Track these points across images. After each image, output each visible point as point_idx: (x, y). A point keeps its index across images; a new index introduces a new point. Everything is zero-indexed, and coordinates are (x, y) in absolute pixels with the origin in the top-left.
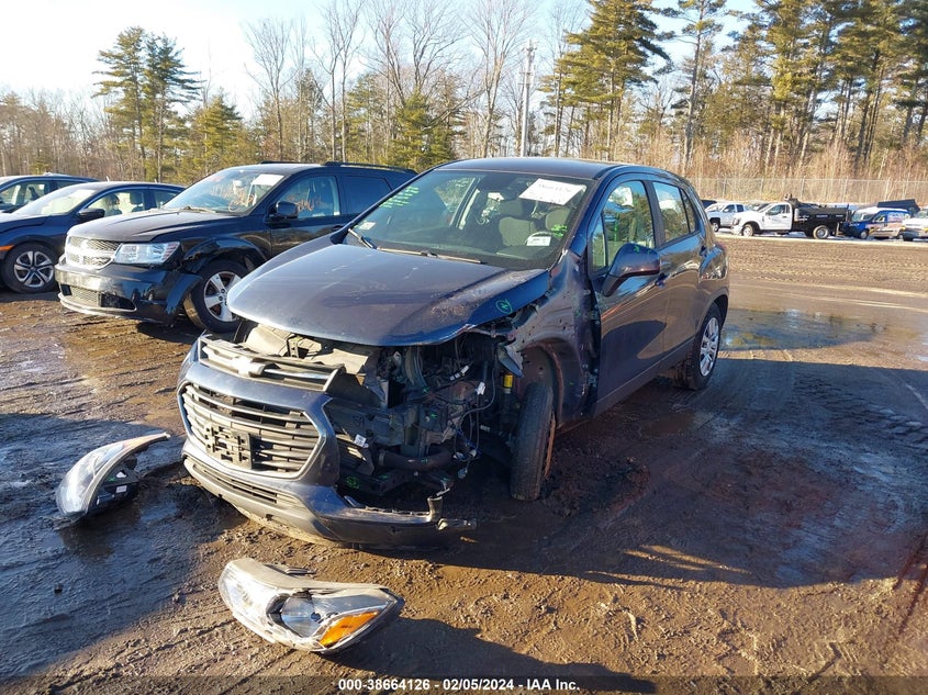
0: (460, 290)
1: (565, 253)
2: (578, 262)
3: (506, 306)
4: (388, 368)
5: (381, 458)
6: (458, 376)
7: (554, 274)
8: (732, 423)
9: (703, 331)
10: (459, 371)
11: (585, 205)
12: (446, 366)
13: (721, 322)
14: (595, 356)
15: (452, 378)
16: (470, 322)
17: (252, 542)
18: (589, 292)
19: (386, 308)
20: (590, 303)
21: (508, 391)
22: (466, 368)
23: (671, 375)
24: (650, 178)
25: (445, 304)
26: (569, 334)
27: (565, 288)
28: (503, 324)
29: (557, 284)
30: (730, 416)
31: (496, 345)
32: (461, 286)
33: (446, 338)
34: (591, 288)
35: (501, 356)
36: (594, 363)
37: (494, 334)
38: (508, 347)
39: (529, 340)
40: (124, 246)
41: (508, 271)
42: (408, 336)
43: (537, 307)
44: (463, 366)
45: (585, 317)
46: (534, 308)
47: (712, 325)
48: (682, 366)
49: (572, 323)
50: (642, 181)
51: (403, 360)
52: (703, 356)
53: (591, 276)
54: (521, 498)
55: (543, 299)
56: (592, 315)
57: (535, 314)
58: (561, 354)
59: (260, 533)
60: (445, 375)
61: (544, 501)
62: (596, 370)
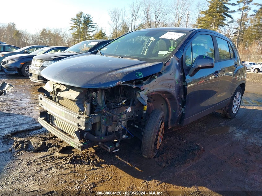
0: (123, 68)
1: (173, 57)
2: (178, 61)
3: (140, 75)
4: (90, 98)
5: (85, 135)
6: (121, 104)
7: (167, 65)
8: (244, 132)
9: (234, 96)
10: (121, 102)
11: (184, 40)
12: (116, 99)
13: (242, 94)
14: (184, 100)
15: (118, 105)
16: (122, 80)
17: (28, 165)
18: (183, 74)
19: (88, 73)
20: (183, 78)
21: (145, 112)
22: (125, 101)
23: (220, 112)
24: (214, 35)
25: (114, 73)
26: (173, 90)
27: (171, 71)
28: (139, 82)
29: (168, 69)
30: (244, 129)
31: (136, 91)
32: (124, 67)
33: (110, 86)
34: (183, 72)
35: (138, 96)
36: (184, 104)
37: (134, 87)
38: (141, 93)
39: (151, 90)
40: (45, 61)
41: (147, 63)
42: (94, 84)
43: (156, 77)
44: (123, 100)
45: (180, 84)
46: (155, 77)
47: (238, 94)
48: (225, 109)
49: (174, 86)
50: (211, 35)
51: (97, 95)
52: (234, 106)
53: (184, 67)
54: (145, 156)
55: (160, 74)
56: (184, 84)
57: (155, 80)
58: (170, 99)
59: (34, 161)
60: (116, 103)
61: (155, 159)
62: (185, 106)
